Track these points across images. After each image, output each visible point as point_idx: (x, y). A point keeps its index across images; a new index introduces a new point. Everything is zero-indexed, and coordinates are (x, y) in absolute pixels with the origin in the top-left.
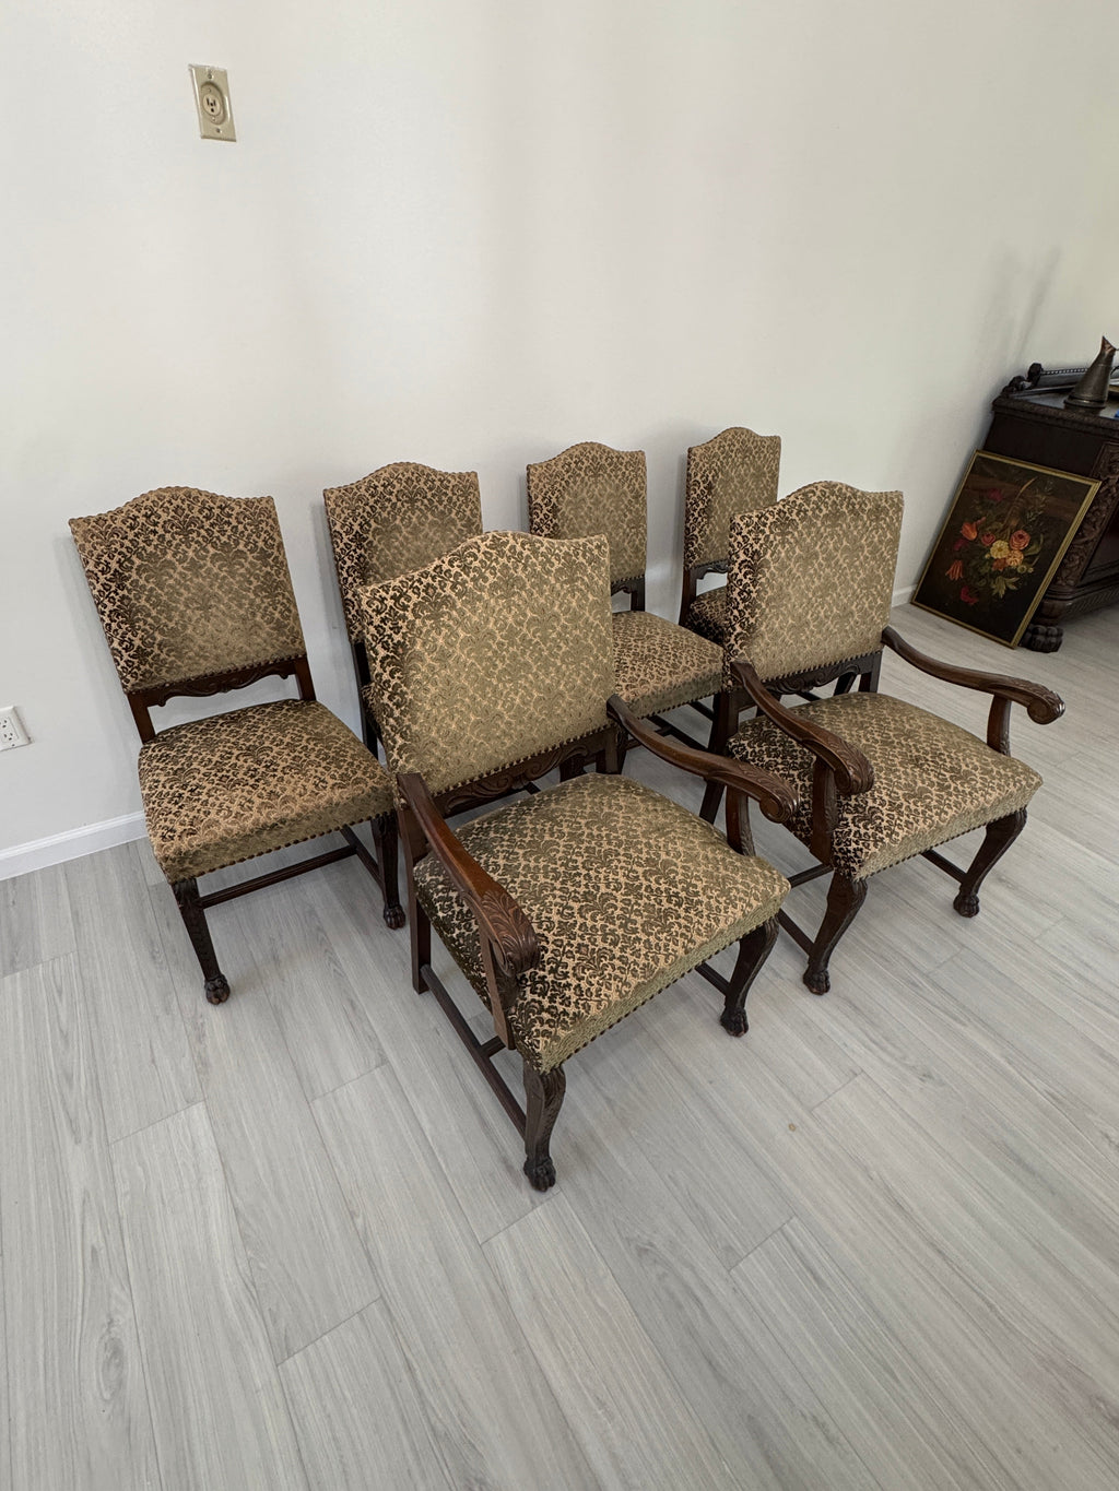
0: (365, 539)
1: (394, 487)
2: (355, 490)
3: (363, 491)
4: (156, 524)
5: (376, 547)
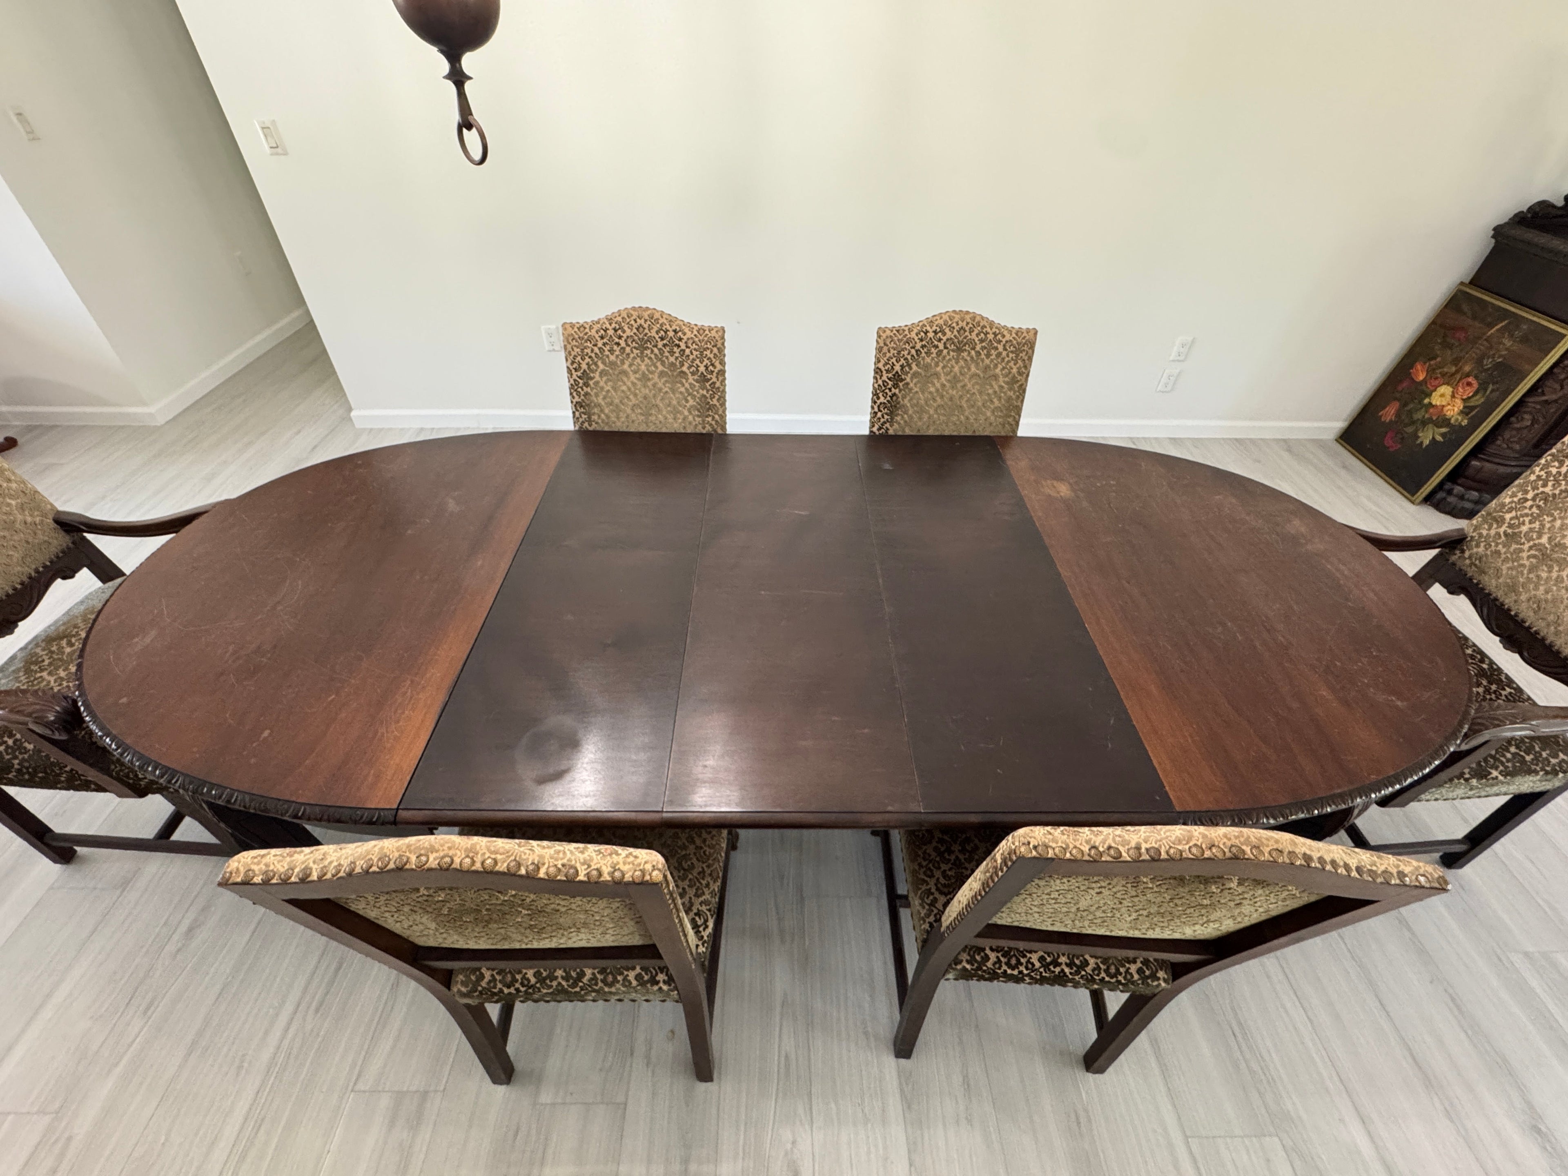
0: (902, 380)
1: (944, 334)
2: (906, 332)
3: (913, 335)
4: (620, 337)
5: (911, 389)
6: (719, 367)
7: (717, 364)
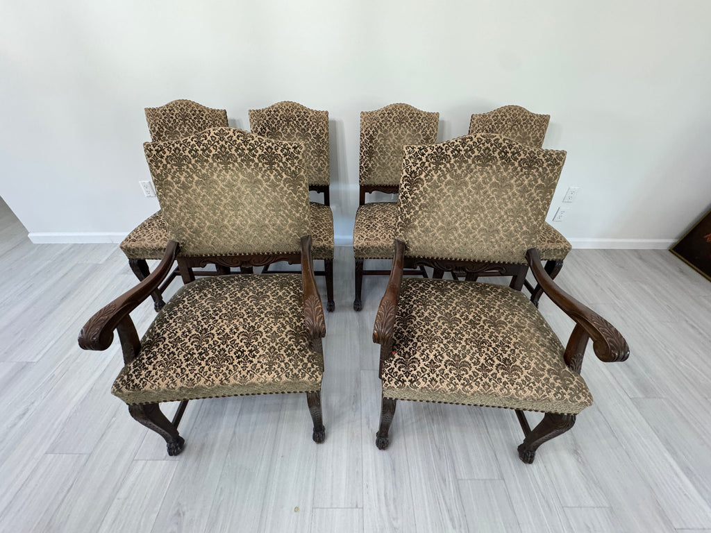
3: (264, 112)
6: (326, 131)
7: (325, 129)
